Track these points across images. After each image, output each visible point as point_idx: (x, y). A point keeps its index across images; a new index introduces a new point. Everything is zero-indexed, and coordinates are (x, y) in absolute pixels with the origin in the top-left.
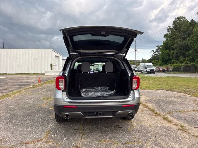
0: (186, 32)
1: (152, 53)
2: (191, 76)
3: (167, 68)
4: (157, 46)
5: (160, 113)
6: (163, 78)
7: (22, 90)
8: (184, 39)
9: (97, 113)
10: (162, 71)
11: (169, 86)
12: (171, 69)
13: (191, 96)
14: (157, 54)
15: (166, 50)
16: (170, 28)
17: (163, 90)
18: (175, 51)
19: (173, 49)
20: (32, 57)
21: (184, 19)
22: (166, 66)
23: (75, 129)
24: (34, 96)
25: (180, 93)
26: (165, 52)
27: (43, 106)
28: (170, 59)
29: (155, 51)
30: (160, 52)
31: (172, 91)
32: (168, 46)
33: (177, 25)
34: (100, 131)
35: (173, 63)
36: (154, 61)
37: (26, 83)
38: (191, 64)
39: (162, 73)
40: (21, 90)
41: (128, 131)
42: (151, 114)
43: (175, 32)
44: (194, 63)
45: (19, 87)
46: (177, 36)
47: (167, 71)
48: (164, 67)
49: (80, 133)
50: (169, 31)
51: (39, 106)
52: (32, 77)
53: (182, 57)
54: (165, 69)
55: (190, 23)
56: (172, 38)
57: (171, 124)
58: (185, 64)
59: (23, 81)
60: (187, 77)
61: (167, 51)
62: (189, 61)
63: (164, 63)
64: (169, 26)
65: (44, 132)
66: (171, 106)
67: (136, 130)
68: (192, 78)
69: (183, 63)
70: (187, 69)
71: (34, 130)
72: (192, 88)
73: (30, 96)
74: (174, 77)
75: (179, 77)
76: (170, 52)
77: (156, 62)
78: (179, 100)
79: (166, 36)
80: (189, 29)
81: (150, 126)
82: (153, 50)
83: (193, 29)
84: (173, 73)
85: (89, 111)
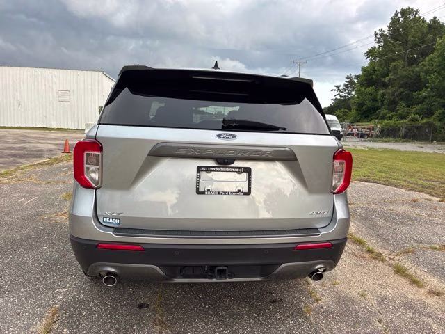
0: (417, 45)
1: (336, 93)
2: (424, 150)
3: (369, 129)
4: (347, 78)
5: (381, 251)
6: (362, 151)
7: (15, 170)
8: (412, 62)
9: (212, 268)
10: (357, 135)
11: (380, 172)
12: (377, 132)
13: (442, 201)
14: (345, 97)
15: (368, 86)
16: (382, 35)
17: (368, 181)
18: (390, 90)
19: (385, 86)
20: (55, 89)
21: (416, 14)
22: (366, 124)
23: (141, 306)
24: (42, 188)
25: (411, 190)
26: (367, 90)
27: (58, 220)
28: (375, 109)
29: (341, 88)
30: (353, 93)
31: (390, 184)
32: (374, 77)
33: (398, 29)
34: (218, 314)
35: (383, 118)
36: (339, 111)
37: (32, 151)
38: (425, 120)
39: (358, 140)
40: (13, 168)
41: (303, 315)
42: (356, 253)
43: (393, 44)
44: (431, 120)
45: (13, 162)
46: (398, 55)
47: (368, 135)
48: (363, 126)
49: (155, 322)
50: (379, 42)
51: (48, 219)
52: (53, 136)
53: (403, 104)
54: (364, 131)
55: (429, 25)
56: (384, 58)
57: (422, 291)
58: (410, 120)
59: (27, 145)
60: (414, 150)
61: (371, 89)
62: (420, 115)
63: (361, 117)
64: (381, 30)
65: (41, 316)
66: (404, 229)
67: (326, 311)
68: (427, 153)
69: (405, 119)
70: (414, 132)
71: (13, 303)
72: (436, 180)
73: (32, 188)
74: (387, 151)
75: (398, 151)
76: (377, 91)
77: (345, 114)
78: (417, 211)
79: (370, 53)
80: (425, 39)
81: (364, 296)
82: (337, 87)
83: (434, 40)
84: (383, 141)
85: (185, 263)
